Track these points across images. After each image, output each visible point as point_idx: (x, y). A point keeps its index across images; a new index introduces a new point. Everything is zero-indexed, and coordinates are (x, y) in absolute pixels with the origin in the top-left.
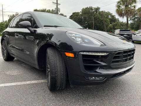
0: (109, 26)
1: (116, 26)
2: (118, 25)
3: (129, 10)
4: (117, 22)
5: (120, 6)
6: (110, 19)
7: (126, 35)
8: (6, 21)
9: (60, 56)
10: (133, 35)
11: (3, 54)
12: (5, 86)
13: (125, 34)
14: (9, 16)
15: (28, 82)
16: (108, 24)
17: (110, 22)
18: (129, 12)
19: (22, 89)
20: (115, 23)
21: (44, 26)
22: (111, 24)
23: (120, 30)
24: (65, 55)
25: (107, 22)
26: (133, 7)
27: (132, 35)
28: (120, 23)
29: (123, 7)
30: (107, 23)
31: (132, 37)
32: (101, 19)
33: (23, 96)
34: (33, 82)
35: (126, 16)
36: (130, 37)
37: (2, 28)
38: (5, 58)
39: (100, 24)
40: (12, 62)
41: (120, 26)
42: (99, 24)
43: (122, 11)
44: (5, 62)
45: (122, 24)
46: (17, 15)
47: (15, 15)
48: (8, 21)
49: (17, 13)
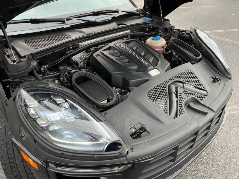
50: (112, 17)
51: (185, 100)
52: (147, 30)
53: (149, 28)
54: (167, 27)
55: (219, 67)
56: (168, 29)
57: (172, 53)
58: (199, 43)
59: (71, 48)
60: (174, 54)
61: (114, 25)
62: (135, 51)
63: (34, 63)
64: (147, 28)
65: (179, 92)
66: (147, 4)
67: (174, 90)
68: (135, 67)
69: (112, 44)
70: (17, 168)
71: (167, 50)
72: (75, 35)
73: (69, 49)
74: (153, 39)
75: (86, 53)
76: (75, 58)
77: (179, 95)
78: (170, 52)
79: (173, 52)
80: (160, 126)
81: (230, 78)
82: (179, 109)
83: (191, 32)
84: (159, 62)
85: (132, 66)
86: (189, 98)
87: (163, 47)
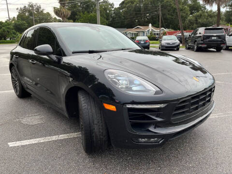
0: (189, 18)
1: (200, 19)
2: (204, 16)
4: (202, 10)
6: (190, 6)
7: (215, 38)
8: (14, 17)
9: (96, 106)
10: (227, 37)
11: (15, 87)
12: (22, 146)
13: (214, 36)
14: (17, 9)
15: (54, 138)
16: (187, 14)
17: (190, 10)
19: (46, 150)
20: (198, 14)
21: (73, 53)
22: (191, 14)
23: (205, 29)
24: (104, 107)
25: (184, 11)
27: (225, 37)
28: (207, 12)
30: (185, 13)
31: (225, 40)
32: (174, 7)
33: (49, 162)
34: (62, 137)
35: (216, 3)
36: (222, 41)
37: (9, 30)
38: (18, 93)
39: (172, 15)
40: (29, 100)
41: (207, 19)
42: (170, 16)
44: (19, 99)
45: (211, 15)
46: (30, 6)
47: (27, 6)
48: (17, 17)
49: (30, 3)
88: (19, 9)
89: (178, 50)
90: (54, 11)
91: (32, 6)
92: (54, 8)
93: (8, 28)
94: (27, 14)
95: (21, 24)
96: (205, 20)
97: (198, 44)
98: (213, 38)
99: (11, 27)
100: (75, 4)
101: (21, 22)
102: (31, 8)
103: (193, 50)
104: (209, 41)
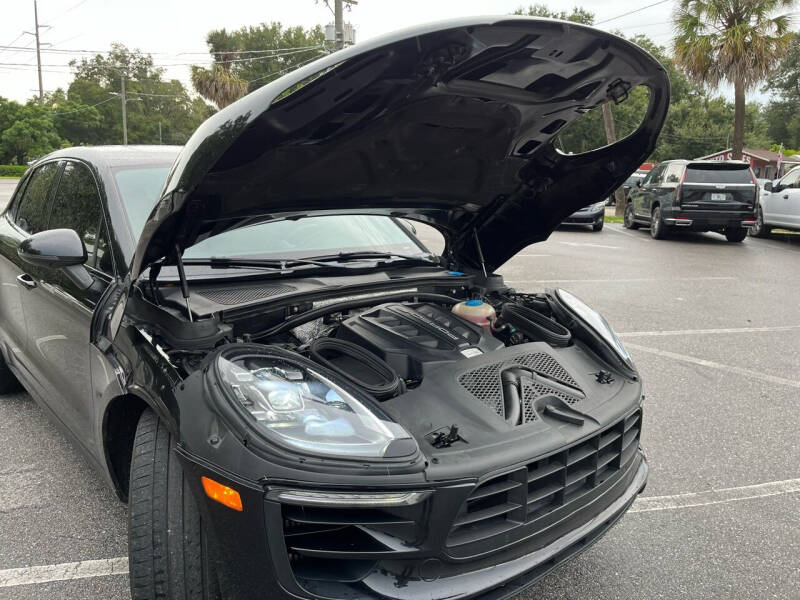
2: (697, 116)
3: (747, 46)
5: (695, 23)
8: (59, 91)
10: (765, 193)
13: (719, 191)
14: (72, 63)
18: (749, 59)
23: (690, 167)
26: (775, 27)
27: (755, 195)
29: (713, 27)
31: (755, 206)
35: (730, 80)
36: (744, 208)
37: (38, 132)
41: (705, 126)
43: (710, 49)
46: (117, 57)
47: (106, 56)
48: (69, 91)
49: (117, 46)
50: (379, 263)
51: (537, 399)
52: (454, 292)
53: (458, 288)
54: (498, 288)
55: (609, 356)
56: (500, 292)
57: (508, 329)
58: (565, 312)
59: (296, 309)
60: (513, 330)
61: (382, 277)
62: (432, 319)
63: (226, 329)
64: (453, 288)
65: (523, 384)
66: (451, 244)
67: (512, 377)
68: (433, 343)
69: (382, 307)
70: (167, 546)
71: (497, 325)
72: (304, 287)
73: (292, 313)
74: (466, 304)
75: (323, 326)
76: (299, 331)
77: (523, 389)
78: (504, 327)
79: (511, 326)
80: (488, 434)
81: (635, 379)
82: (524, 411)
83: (549, 296)
84: (482, 339)
85: (426, 340)
86: (544, 396)
87: (488, 319)
88: (79, 64)
89: (598, 229)
90: (194, 79)
91: (121, 57)
92: (195, 69)
93: (36, 126)
94: (103, 83)
95: (82, 115)
96: (699, 129)
97: (665, 214)
98: (714, 197)
99: (47, 122)
100: (268, 60)
101: (80, 107)
102: (118, 64)
103: (649, 232)
104: (701, 207)
